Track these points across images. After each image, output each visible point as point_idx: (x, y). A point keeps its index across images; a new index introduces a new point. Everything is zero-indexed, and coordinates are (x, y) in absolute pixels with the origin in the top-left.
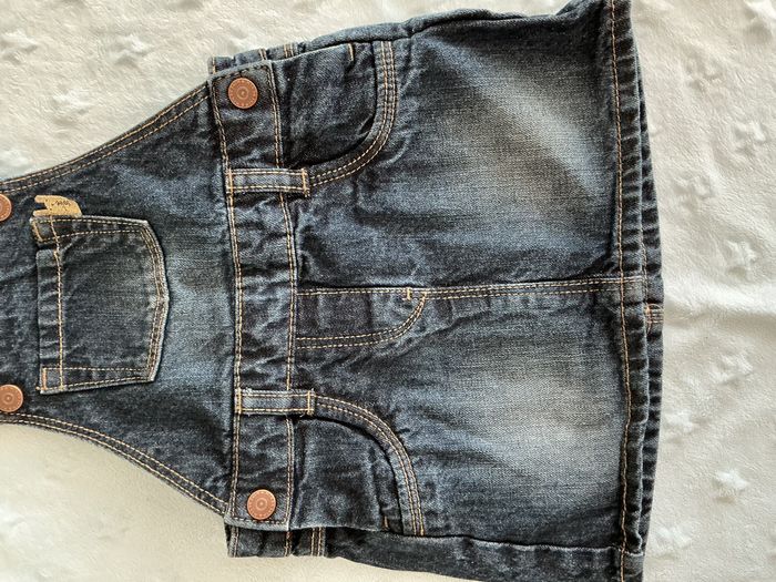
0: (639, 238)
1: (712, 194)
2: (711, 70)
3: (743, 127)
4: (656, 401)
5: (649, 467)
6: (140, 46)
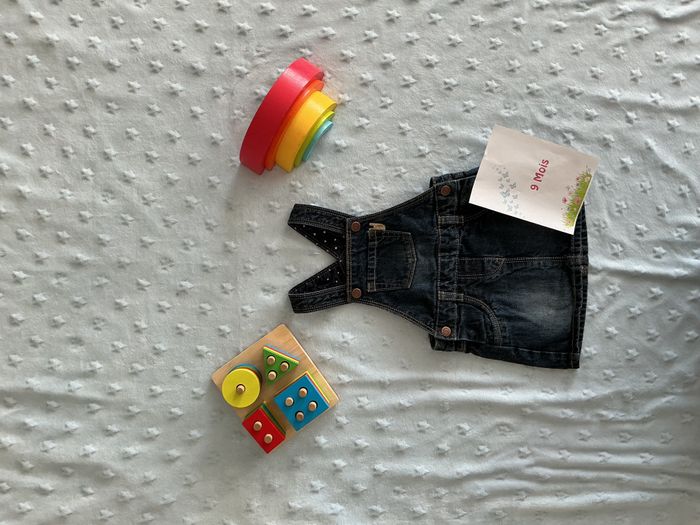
0: (581, 242)
1: (606, 227)
2: (608, 183)
3: (618, 203)
4: (585, 300)
5: (582, 324)
6: (404, 170)
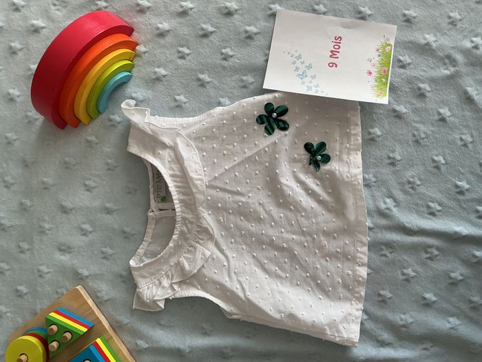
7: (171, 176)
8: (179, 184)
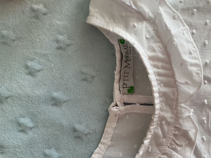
7: (151, 58)
8: (161, 71)
